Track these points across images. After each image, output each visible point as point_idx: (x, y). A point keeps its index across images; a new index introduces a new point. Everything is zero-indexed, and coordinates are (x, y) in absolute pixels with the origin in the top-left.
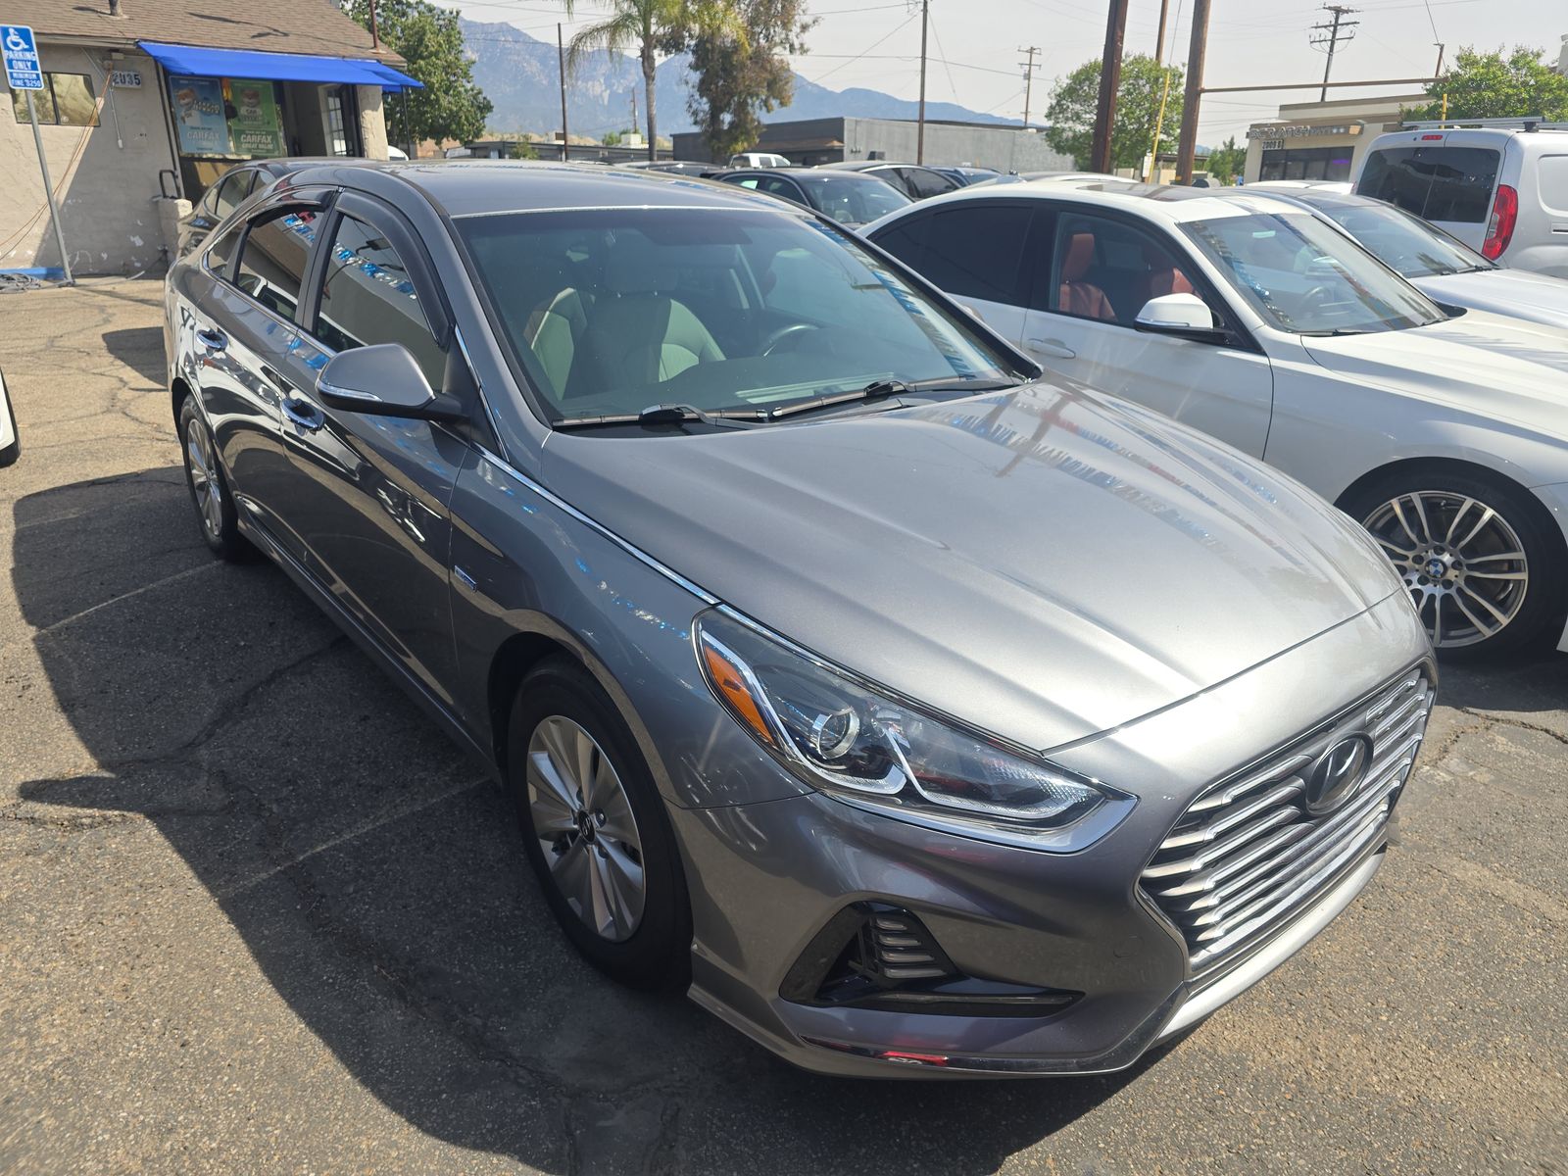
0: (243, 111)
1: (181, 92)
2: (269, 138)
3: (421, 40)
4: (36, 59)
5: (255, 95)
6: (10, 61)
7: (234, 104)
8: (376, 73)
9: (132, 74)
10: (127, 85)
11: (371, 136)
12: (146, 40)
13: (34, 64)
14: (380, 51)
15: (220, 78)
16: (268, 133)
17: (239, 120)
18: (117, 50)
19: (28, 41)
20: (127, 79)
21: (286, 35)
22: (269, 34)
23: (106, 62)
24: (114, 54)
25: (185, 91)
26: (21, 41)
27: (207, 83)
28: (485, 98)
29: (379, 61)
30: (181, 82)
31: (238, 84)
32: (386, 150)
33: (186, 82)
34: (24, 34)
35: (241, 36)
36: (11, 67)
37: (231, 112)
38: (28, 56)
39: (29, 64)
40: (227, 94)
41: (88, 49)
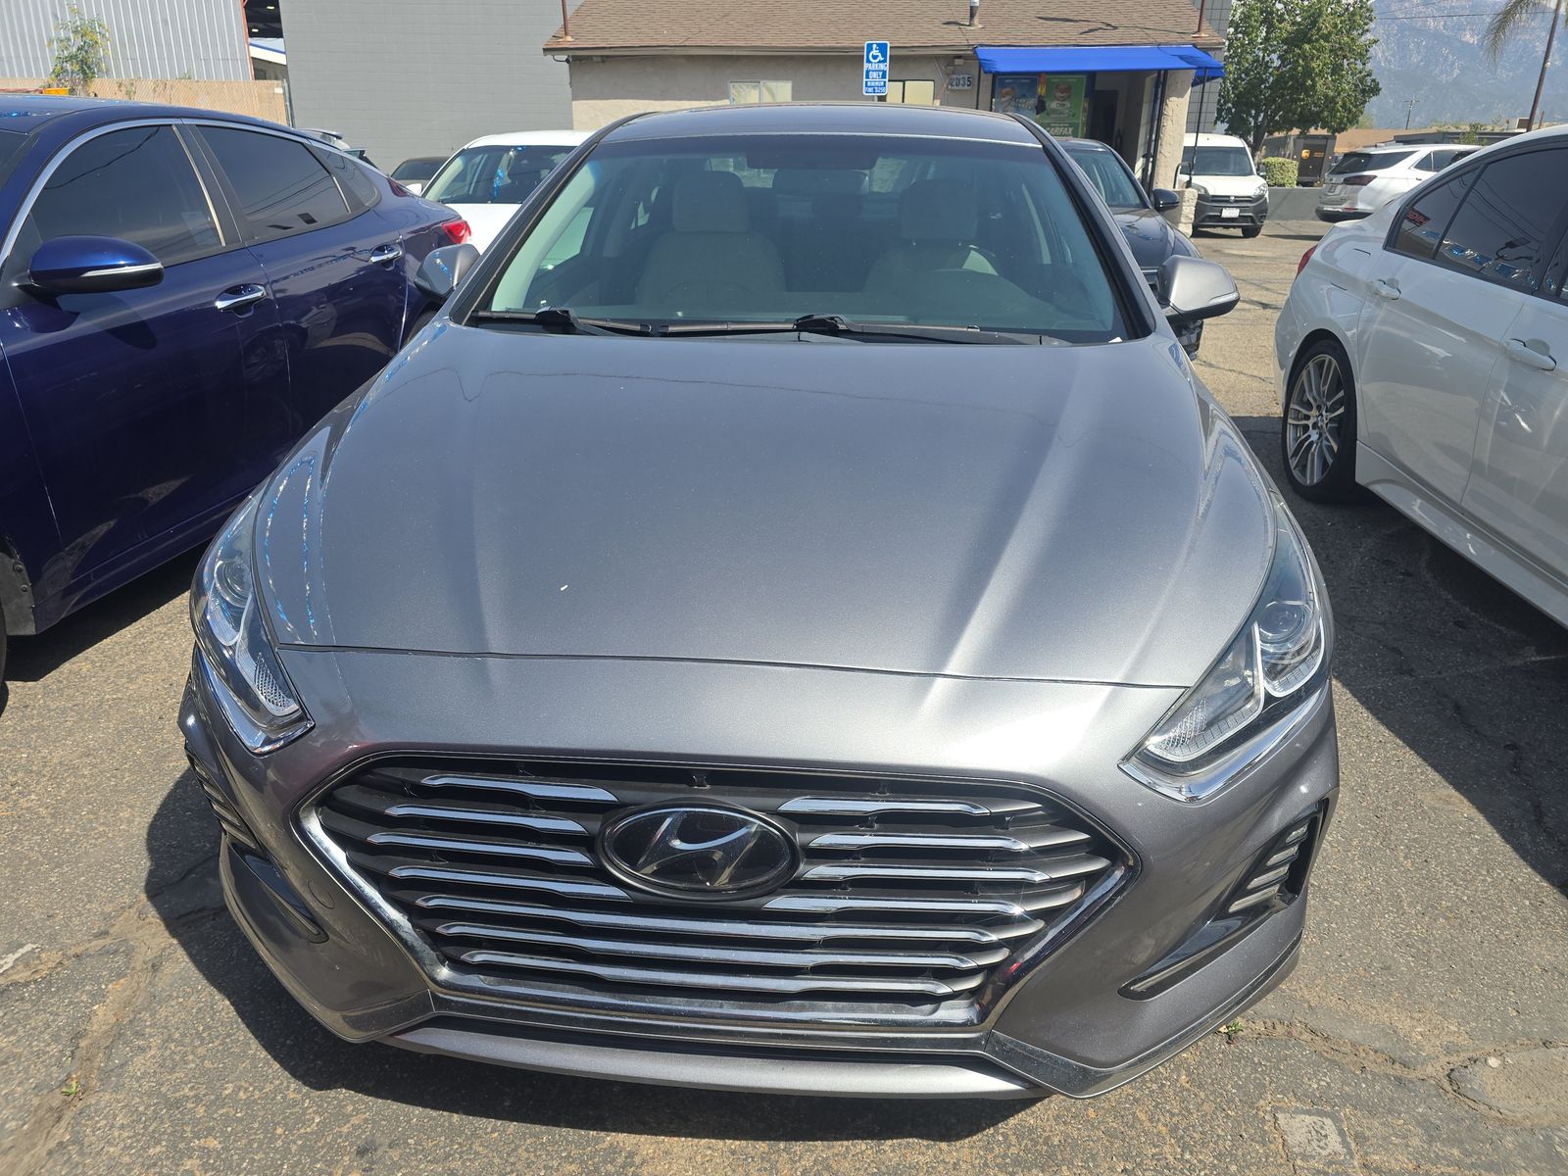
0: (1053, 105)
1: (1004, 91)
2: (1071, 130)
3: (1314, 23)
4: (887, 69)
5: (1068, 90)
6: (868, 72)
7: (1045, 99)
8: (1181, 57)
9: (966, 76)
10: (960, 87)
11: (1170, 122)
12: (982, 45)
13: (884, 72)
14: (1203, 35)
15: (1039, 74)
16: (1071, 125)
17: (1048, 114)
18: (959, 57)
19: (884, 55)
20: (961, 82)
21: (1115, 28)
22: (1100, 29)
23: (949, 67)
24: (956, 60)
25: (1008, 89)
26: (880, 54)
27: (1028, 81)
28: (1373, 81)
29: (1195, 45)
30: (1007, 81)
31: (1055, 80)
32: (1182, 136)
33: (1010, 81)
34: (882, 48)
35: (1070, 33)
36: (867, 77)
37: (1040, 108)
38: (882, 66)
39: (881, 73)
40: (1041, 90)
41: (937, 57)
